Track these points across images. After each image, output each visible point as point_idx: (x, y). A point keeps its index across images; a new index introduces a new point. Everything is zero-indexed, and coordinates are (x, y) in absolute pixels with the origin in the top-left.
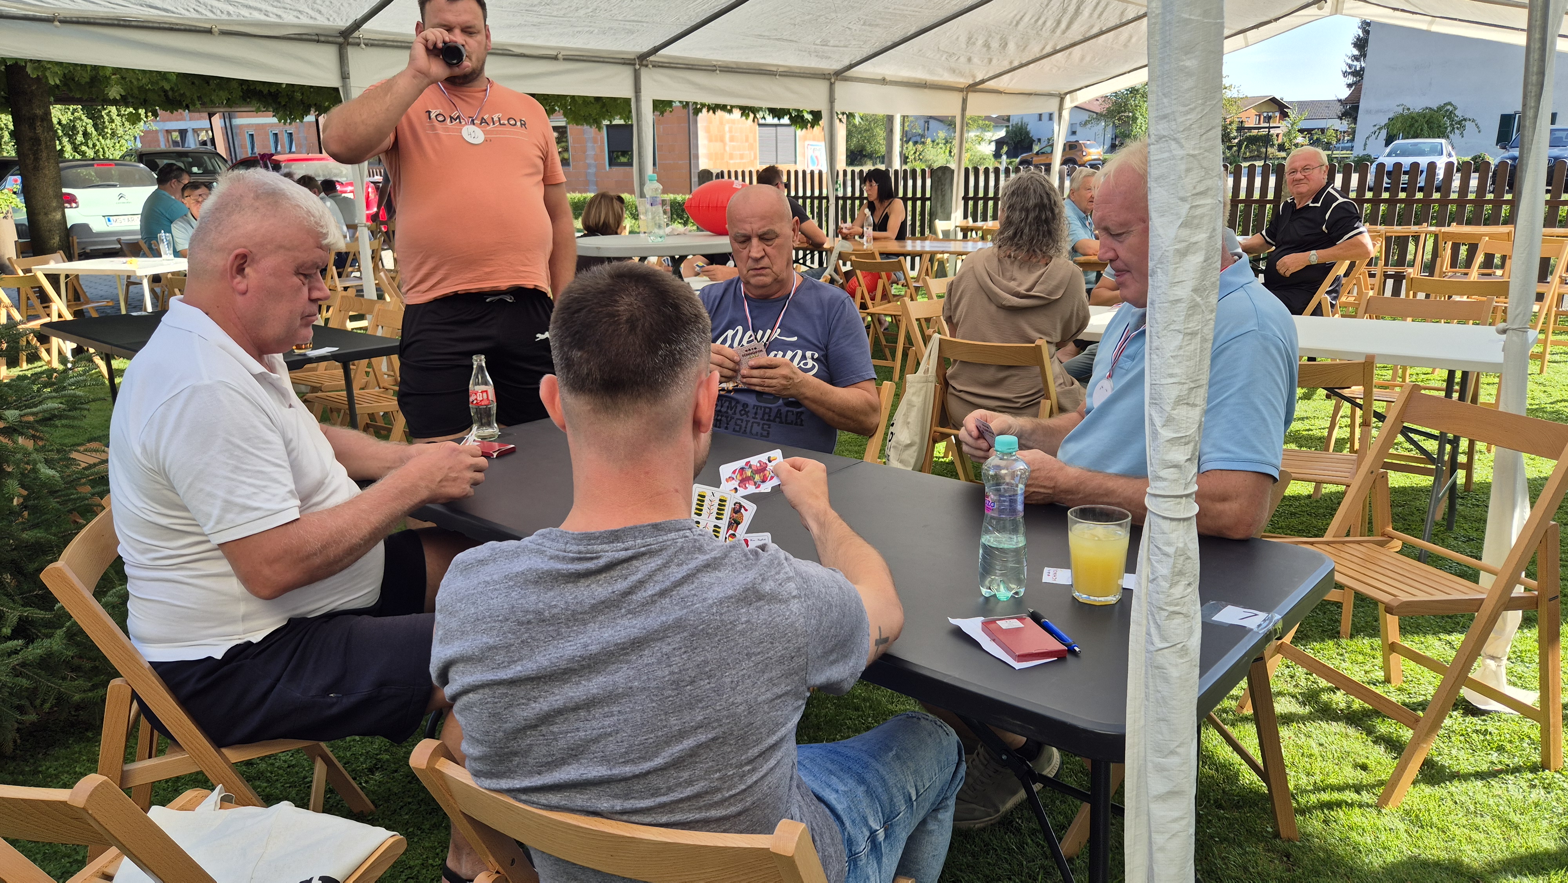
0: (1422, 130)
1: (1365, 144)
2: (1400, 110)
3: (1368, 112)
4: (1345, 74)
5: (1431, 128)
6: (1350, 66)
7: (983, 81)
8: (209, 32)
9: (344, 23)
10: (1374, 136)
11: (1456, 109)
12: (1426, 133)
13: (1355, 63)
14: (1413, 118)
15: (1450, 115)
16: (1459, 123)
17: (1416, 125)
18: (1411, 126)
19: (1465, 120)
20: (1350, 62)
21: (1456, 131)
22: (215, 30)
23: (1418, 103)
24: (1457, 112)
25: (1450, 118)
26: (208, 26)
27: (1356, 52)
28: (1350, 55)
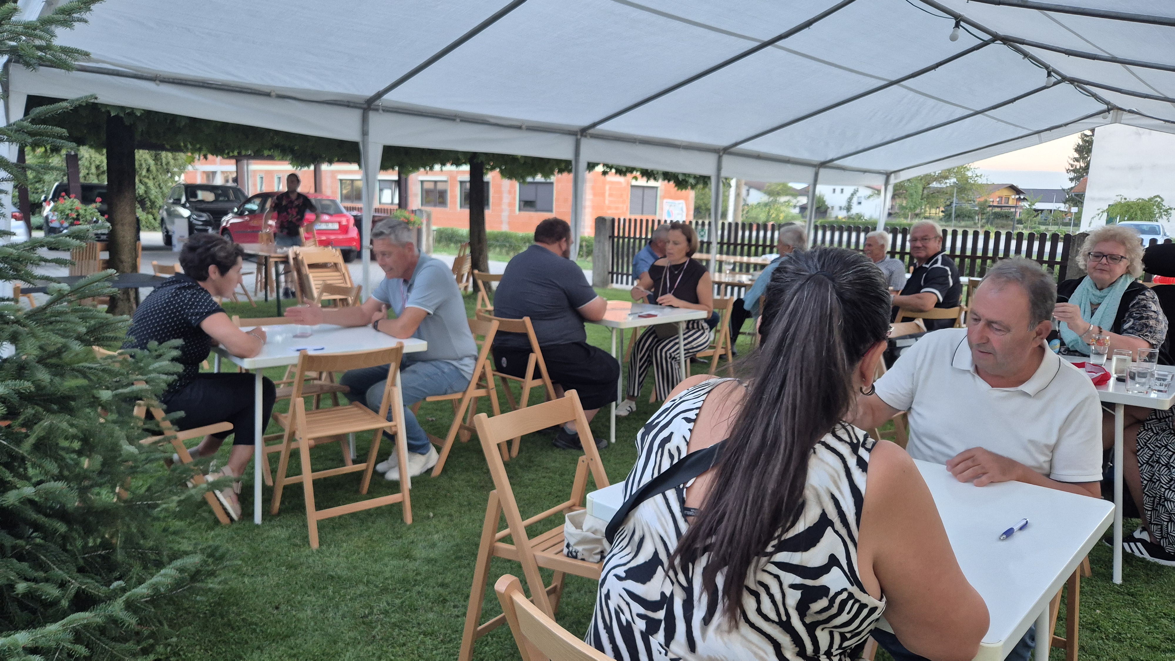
0: (1136, 214)
1: (1090, 223)
2: (1118, 199)
3: (1092, 199)
4: (1068, 171)
5: (1143, 214)
6: (1072, 166)
7: (832, 160)
8: (268, 95)
9: (370, 93)
10: (1097, 217)
11: (1163, 200)
12: (1139, 216)
13: (1076, 163)
14: (1129, 205)
15: (1159, 206)
16: (1166, 211)
17: (1132, 211)
18: (1127, 212)
19: (1171, 209)
20: (1072, 162)
21: (1164, 217)
22: (273, 94)
23: (1133, 195)
24: (1164, 203)
25: (1158, 207)
26: (268, 90)
27: (1077, 155)
28: (1072, 157)
